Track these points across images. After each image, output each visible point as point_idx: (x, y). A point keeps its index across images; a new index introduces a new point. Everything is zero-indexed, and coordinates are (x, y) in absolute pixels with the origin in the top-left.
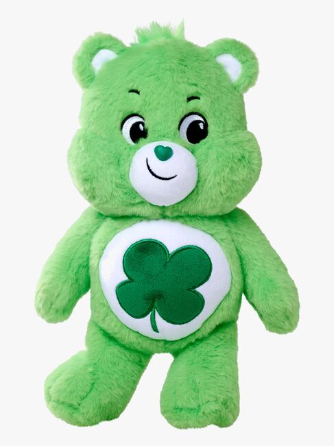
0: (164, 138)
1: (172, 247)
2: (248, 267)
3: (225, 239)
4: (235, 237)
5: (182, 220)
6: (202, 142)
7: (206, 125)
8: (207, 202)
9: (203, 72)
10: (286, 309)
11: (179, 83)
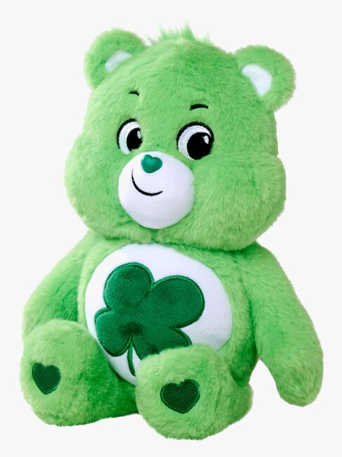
0: (158, 148)
1: (158, 275)
2: (258, 315)
3: (229, 276)
4: (245, 277)
5: (176, 246)
6: (205, 158)
7: (211, 139)
8: (203, 229)
9: (217, 78)
10: (295, 370)
11: (182, 86)
